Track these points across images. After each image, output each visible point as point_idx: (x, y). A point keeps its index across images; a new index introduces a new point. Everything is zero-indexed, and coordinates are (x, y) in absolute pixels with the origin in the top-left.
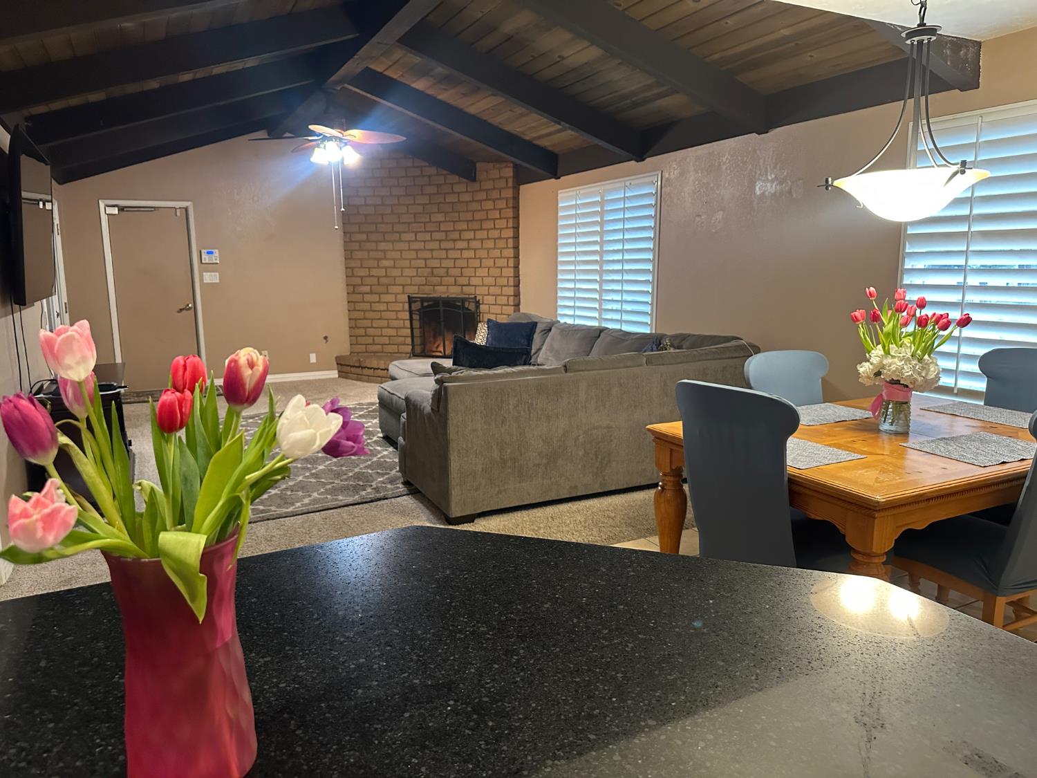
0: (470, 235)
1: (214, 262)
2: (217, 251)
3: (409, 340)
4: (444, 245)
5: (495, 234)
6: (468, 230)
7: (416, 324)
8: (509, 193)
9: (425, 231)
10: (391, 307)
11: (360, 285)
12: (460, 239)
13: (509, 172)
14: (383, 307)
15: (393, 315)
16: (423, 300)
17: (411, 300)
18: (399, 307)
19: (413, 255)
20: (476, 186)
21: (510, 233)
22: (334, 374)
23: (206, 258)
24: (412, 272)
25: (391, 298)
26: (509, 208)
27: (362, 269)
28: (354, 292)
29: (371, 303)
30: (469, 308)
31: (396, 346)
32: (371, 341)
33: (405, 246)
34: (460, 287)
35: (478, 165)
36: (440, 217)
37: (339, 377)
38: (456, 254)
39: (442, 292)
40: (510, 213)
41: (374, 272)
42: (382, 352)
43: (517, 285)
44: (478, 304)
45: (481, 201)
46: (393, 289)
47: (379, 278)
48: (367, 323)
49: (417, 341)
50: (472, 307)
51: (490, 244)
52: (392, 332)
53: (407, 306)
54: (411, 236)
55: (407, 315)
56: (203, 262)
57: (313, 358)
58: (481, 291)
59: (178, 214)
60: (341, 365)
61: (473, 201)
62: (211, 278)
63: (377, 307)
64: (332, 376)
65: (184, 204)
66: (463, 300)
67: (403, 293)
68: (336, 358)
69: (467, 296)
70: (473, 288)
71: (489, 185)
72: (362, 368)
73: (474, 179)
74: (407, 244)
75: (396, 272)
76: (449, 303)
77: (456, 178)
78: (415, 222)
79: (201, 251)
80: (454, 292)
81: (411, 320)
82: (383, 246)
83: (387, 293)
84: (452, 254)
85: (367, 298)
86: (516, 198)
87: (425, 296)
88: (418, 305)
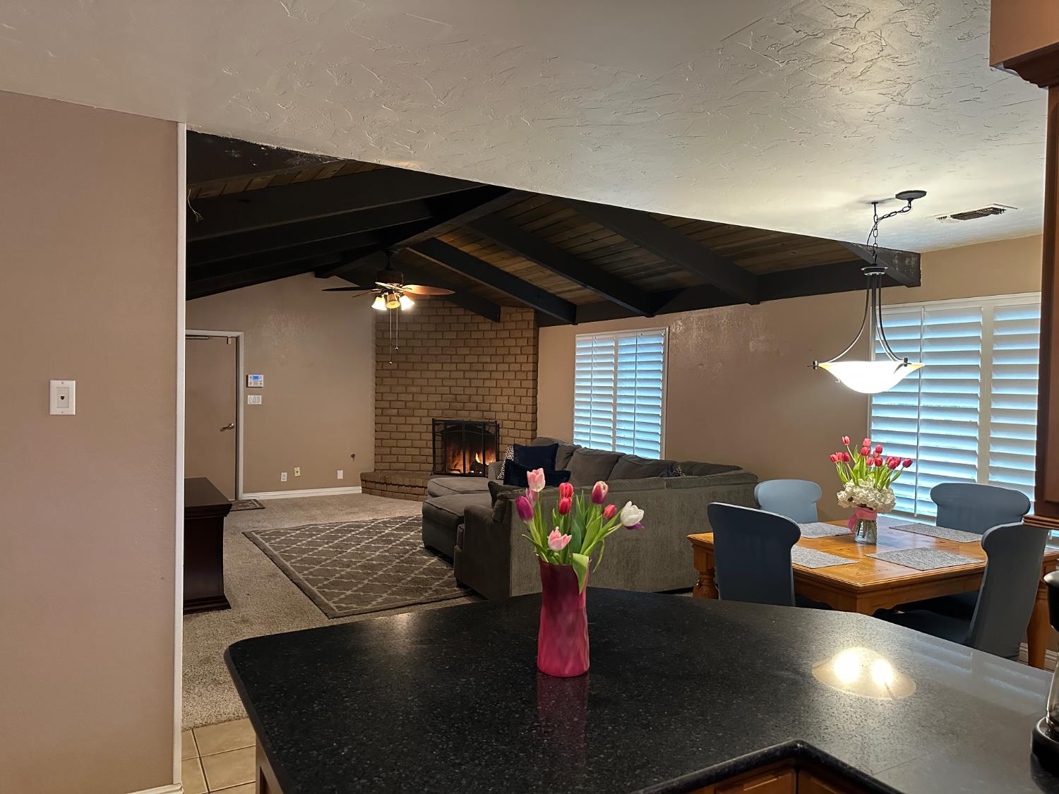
0: (493, 367)
1: (259, 385)
2: (262, 376)
3: (431, 460)
4: (468, 374)
5: (517, 367)
6: (491, 363)
7: (438, 444)
8: (530, 334)
9: (451, 362)
10: (417, 428)
11: (388, 408)
12: (483, 371)
13: (530, 316)
14: (408, 428)
15: (417, 436)
16: (447, 423)
17: (435, 423)
18: (423, 428)
19: (439, 382)
20: (500, 326)
21: (530, 367)
22: (359, 490)
23: (251, 382)
24: (438, 398)
25: (415, 420)
26: (530, 346)
27: (391, 394)
28: (382, 415)
29: (397, 424)
30: (490, 431)
31: (418, 465)
32: (395, 460)
33: (432, 375)
34: (481, 413)
35: (503, 309)
36: (466, 351)
37: (363, 493)
38: (480, 383)
39: (464, 416)
40: (530, 350)
41: (402, 397)
42: (404, 470)
43: (535, 413)
44: (497, 427)
45: (503, 339)
46: (419, 412)
47: (406, 402)
48: (393, 443)
49: (439, 460)
50: (492, 430)
51: (511, 375)
52: (416, 452)
53: (430, 428)
54: (439, 366)
55: (430, 436)
56: (249, 385)
57: (340, 475)
58: (501, 416)
59: (230, 343)
60: (365, 481)
61: (497, 338)
62: (254, 400)
63: (402, 428)
64: (356, 492)
65: (235, 334)
66: (485, 424)
67: (428, 416)
68: (362, 475)
69: (487, 421)
70: (494, 413)
71: (513, 326)
72: (387, 484)
73: (498, 320)
74: (433, 373)
75: (423, 398)
76: (471, 426)
77: (481, 319)
78: (442, 354)
79: (247, 376)
80: (475, 417)
81: (434, 440)
82: (411, 374)
83: (413, 416)
84: (475, 383)
85: (394, 420)
86: (536, 338)
87: (448, 419)
88: (442, 428)
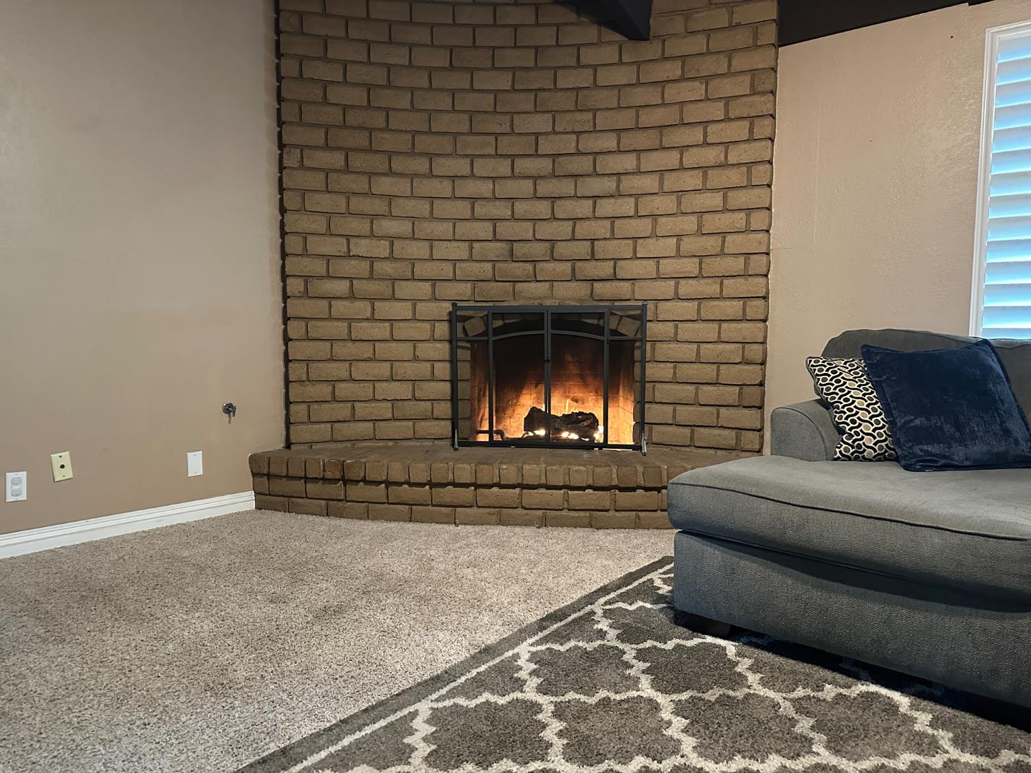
0: (627, 162)
3: (445, 409)
4: (545, 188)
6: (619, 151)
7: (464, 370)
9: (497, 155)
10: (403, 331)
11: (321, 278)
12: (595, 174)
14: (381, 331)
15: (405, 350)
16: (489, 314)
17: (454, 319)
18: (423, 330)
19: (463, 209)
22: (245, 501)
24: (458, 251)
27: (328, 239)
28: (303, 294)
29: (350, 321)
30: (620, 330)
31: (410, 423)
33: (444, 188)
34: (588, 285)
36: (541, 123)
37: (258, 507)
38: (584, 208)
39: (533, 294)
41: (362, 247)
42: (374, 439)
45: (663, 84)
46: (406, 289)
47: (372, 260)
48: (339, 370)
50: (625, 327)
51: (687, 181)
52: (403, 390)
53: (443, 329)
54: (462, 167)
55: (443, 349)
57: (195, 464)
60: (269, 476)
63: (364, 330)
64: (241, 508)
67: (436, 298)
68: (253, 460)
69: (608, 304)
70: (627, 285)
74: (447, 184)
75: (418, 250)
78: (471, 133)
80: (570, 295)
81: (453, 361)
82: (385, 185)
83: (393, 298)
84: (566, 208)
85: (340, 307)
87: (491, 304)
88: (475, 327)
